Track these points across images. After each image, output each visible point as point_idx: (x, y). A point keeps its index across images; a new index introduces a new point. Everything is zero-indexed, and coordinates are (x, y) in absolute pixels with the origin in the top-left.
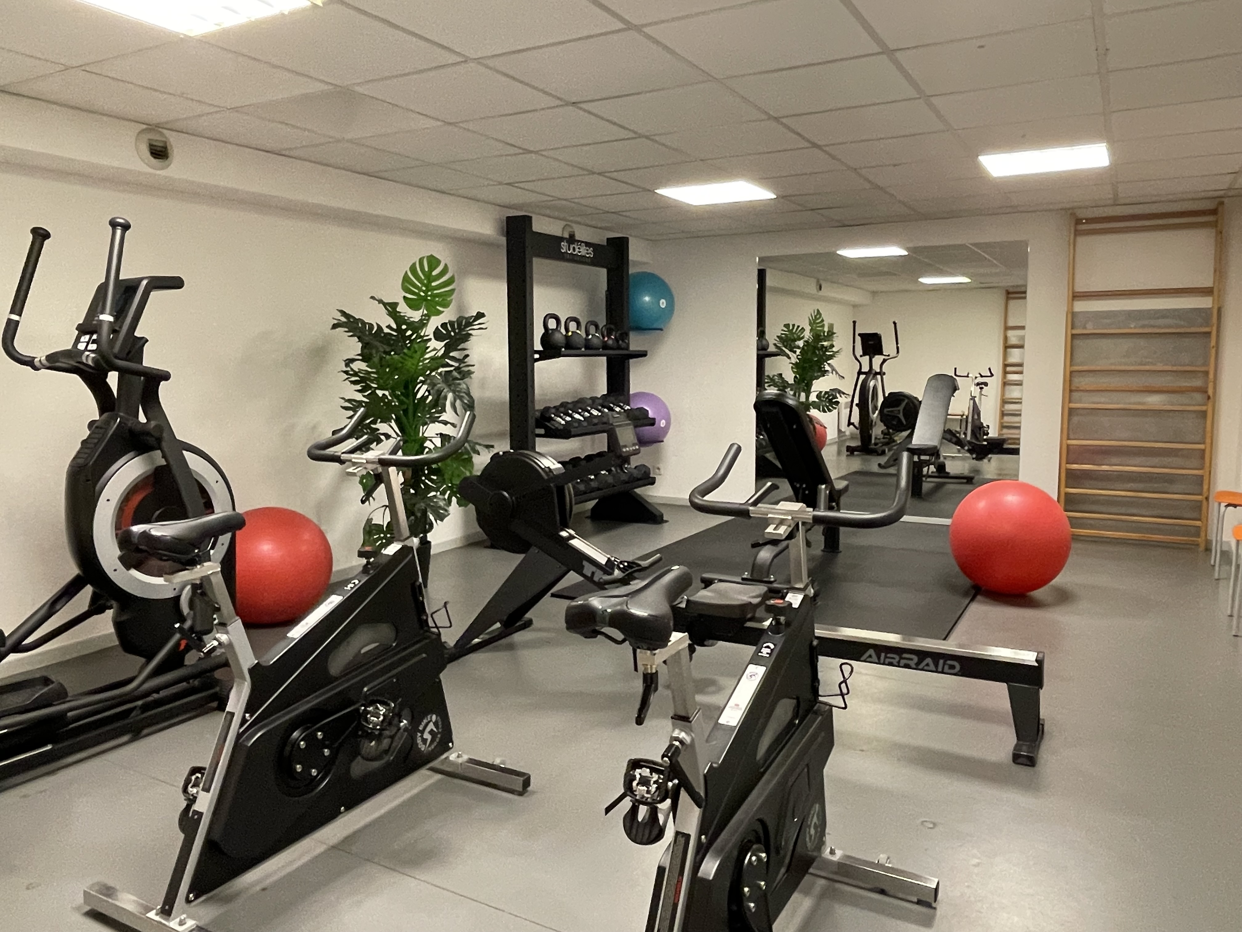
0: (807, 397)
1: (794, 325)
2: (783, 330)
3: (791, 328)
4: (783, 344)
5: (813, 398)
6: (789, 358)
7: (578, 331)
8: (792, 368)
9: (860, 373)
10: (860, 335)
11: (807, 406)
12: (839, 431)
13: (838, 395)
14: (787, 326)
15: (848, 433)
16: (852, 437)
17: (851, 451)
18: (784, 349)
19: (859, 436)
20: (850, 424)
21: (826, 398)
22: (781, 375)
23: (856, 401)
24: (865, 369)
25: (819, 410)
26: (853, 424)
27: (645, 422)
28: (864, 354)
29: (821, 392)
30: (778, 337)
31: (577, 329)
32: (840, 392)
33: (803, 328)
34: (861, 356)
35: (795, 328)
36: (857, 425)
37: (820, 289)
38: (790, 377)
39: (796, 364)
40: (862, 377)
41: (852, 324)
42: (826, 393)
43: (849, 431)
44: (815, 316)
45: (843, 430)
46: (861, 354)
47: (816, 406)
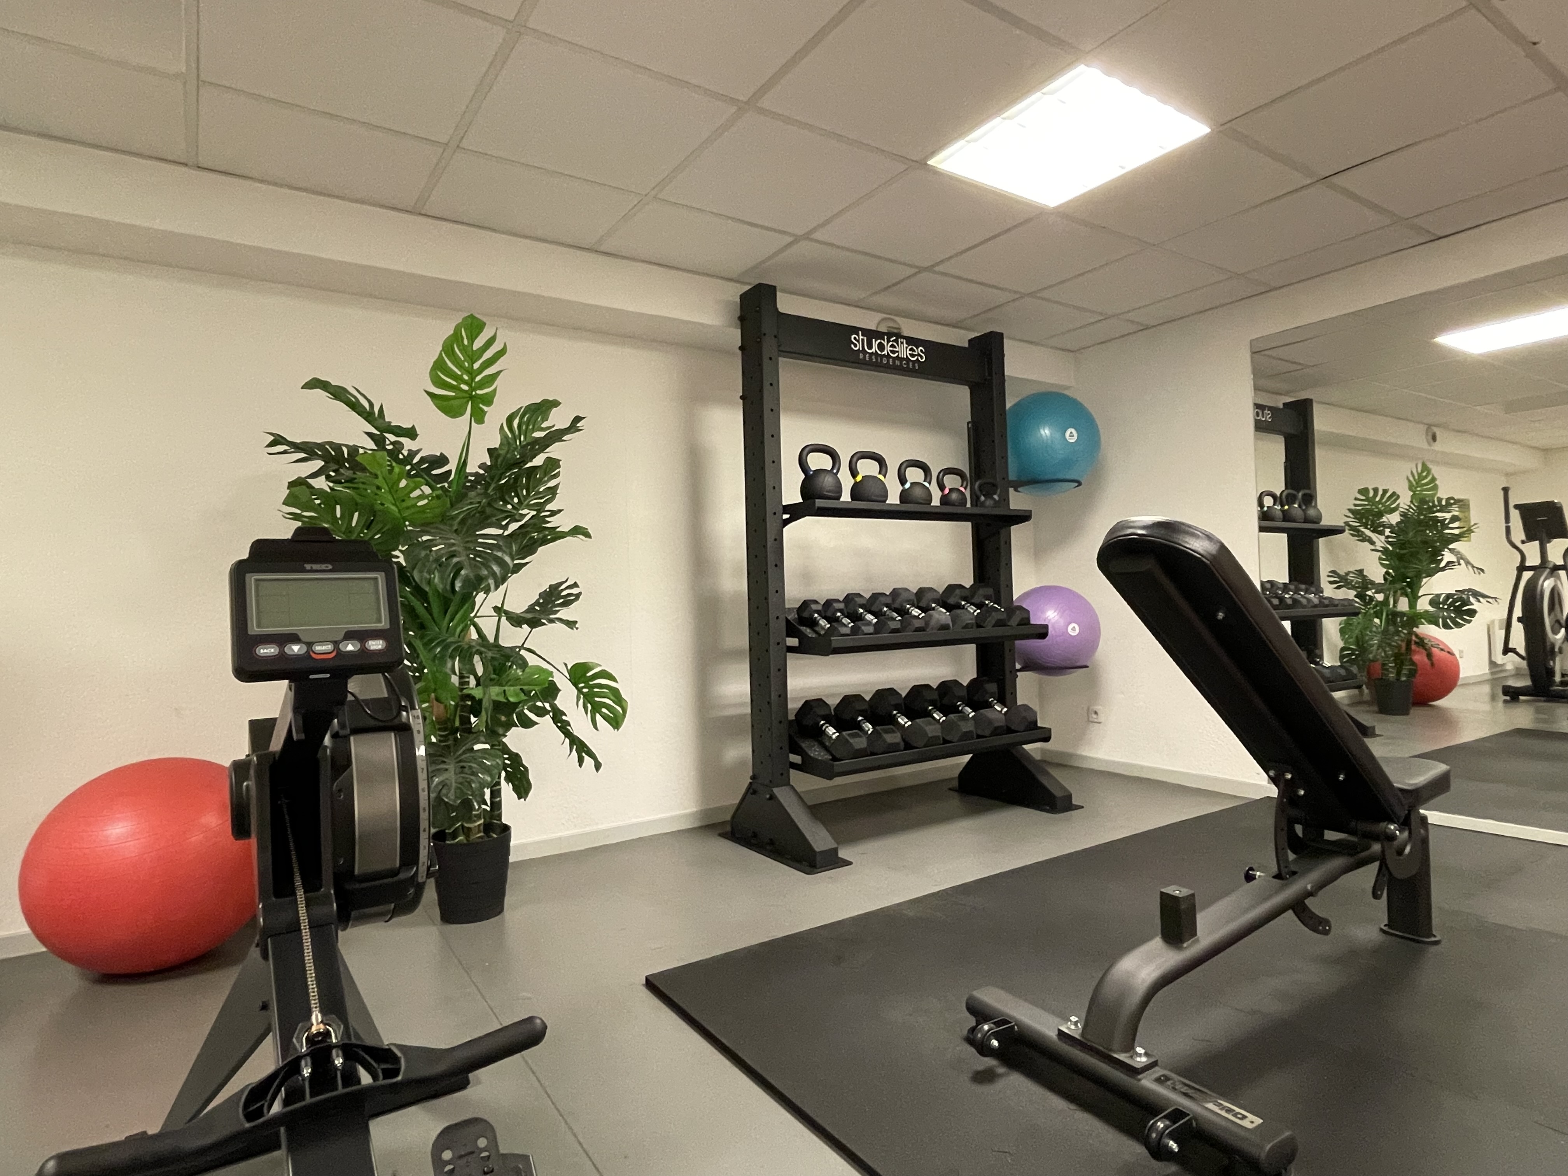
0: (1412, 604)
1: (1376, 490)
2: (1356, 499)
3: (1371, 494)
4: (1360, 521)
5: (1423, 605)
6: (1372, 543)
7: (881, 477)
8: (1380, 559)
9: (1522, 568)
10: (1517, 507)
11: (1414, 619)
12: (1492, 664)
13: (1472, 600)
14: (1364, 491)
15: (1509, 667)
16: (1518, 674)
17: (1512, 695)
18: (1362, 529)
19: (1527, 672)
20: (1507, 650)
21: (1450, 606)
22: (1361, 571)
23: (1518, 612)
24: (1534, 560)
25: (1438, 626)
26: (1514, 651)
27: (1024, 630)
28: (1530, 537)
29: (1438, 596)
30: (1350, 510)
31: (880, 473)
32: (1477, 595)
33: (1394, 494)
34: (1523, 542)
35: (1380, 493)
36: (1523, 652)
37: (1434, 438)
38: (1376, 573)
39: (1385, 551)
40: (1527, 575)
41: (1502, 493)
42: (1449, 596)
43: (1511, 662)
44: (1419, 475)
45: (1499, 662)
46: (1524, 538)
47: (1433, 620)
